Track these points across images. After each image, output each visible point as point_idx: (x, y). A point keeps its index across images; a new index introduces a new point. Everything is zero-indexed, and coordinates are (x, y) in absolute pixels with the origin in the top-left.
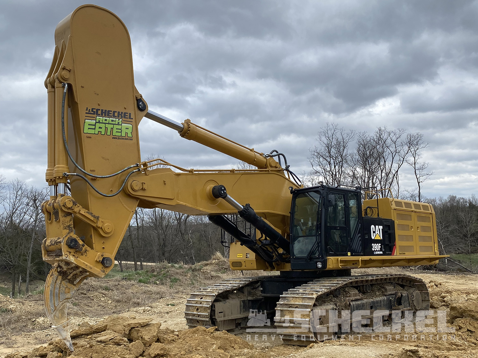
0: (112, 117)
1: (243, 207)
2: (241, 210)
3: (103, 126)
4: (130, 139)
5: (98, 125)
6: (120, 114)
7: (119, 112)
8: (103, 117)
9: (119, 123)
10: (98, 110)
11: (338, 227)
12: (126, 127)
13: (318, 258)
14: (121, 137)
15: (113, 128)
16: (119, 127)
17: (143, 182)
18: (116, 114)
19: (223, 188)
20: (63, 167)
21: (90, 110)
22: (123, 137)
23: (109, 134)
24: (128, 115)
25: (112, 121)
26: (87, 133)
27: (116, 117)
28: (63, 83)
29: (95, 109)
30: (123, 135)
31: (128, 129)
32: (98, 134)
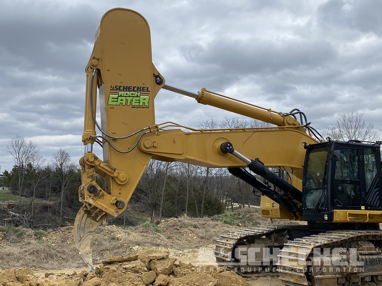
0: (132, 91)
1: (250, 161)
2: (250, 163)
3: (124, 98)
4: (147, 107)
5: (120, 98)
6: (139, 88)
7: (138, 87)
8: (124, 92)
9: (137, 95)
10: (120, 87)
11: (349, 181)
12: (144, 98)
13: (325, 210)
14: (139, 106)
15: (132, 100)
16: (138, 98)
17: (154, 141)
18: (136, 89)
19: (229, 145)
20: (90, 131)
21: (113, 87)
22: (141, 106)
23: (129, 104)
24: (146, 89)
25: (132, 94)
26: (111, 105)
27: (136, 91)
28: (93, 68)
29: (118, 86)
30: (141, 104)
31: (145, 99)
32: (119, 105)
